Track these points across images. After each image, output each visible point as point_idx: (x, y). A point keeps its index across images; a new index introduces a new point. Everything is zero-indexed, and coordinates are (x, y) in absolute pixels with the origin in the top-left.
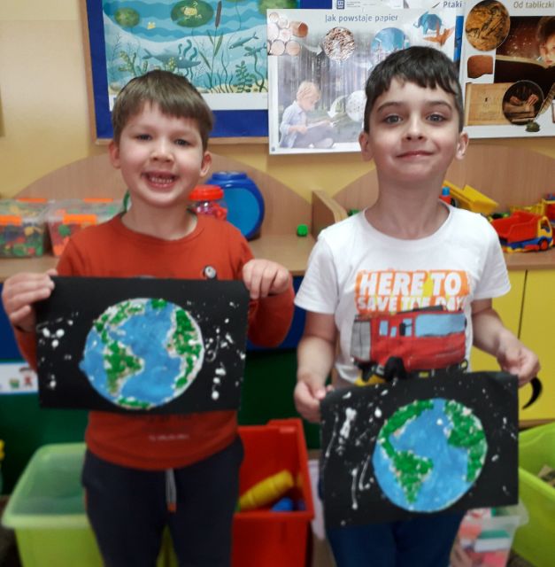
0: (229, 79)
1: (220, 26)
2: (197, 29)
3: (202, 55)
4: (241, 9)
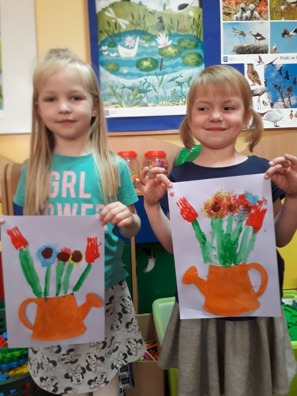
3: (152, 86)
4: (173, 62)
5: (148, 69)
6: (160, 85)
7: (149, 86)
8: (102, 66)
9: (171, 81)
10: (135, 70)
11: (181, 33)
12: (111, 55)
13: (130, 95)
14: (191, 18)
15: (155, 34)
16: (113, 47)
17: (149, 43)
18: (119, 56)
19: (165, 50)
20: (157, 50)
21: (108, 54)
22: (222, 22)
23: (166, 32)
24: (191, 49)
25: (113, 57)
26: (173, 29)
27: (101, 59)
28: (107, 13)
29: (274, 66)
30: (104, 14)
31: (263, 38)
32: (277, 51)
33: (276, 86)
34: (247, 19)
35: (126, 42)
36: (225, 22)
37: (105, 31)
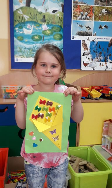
2: (38, 42)
4: (49, 37)
5: (37, 40)
8: (15, 37)
10: (31, 40)
11: (53, 24)
12: (20, 32)
13: (28, 52)
14: (58, 17)
15: (41, 24)
16: (21, 28)
17: (38, 28)
18: (24, 33)
19: (45, 32)
20: (42, 31)
21: (19, 32)
22: (72, 20)
23: (46, 23)
24: (57, 32)
25: (21, 33)
26: (50, 22)
27: (15, 34)
28: (18, 12)
29: (94, 42)
30: (17, 12)
31: (90, 29)
32: (96, 35)
33: (94, 51)
34: (84, 19)
35: (27, 26)
36: (73, 20)
37: (18, 20)
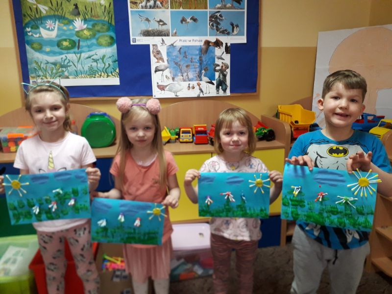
0: (85, 72)
1: (80, 50)
2: (69, 51)
4: (89, 43)
5: (67, 48)
6: (78, 61)
7: (69, 62)
8: (27, 44)
9: (87, 58)
10: (56, 49)
11: (94, 19)
13: (53, 69)
14: (102, 6)
15: (72, 19)
16: (36, 29)
17: (67, 26)
18: (42, 37)
19: (81, 33)
22: (130, 10)
24: (103, 32)
26: (87, 15)
29: (174, 47)
31: (165, 24)
32: (177, 34)
33: (176, 64)
34: (151, 7)
35: (47, 24)
36: (132, 10)
37: (28, 15)
